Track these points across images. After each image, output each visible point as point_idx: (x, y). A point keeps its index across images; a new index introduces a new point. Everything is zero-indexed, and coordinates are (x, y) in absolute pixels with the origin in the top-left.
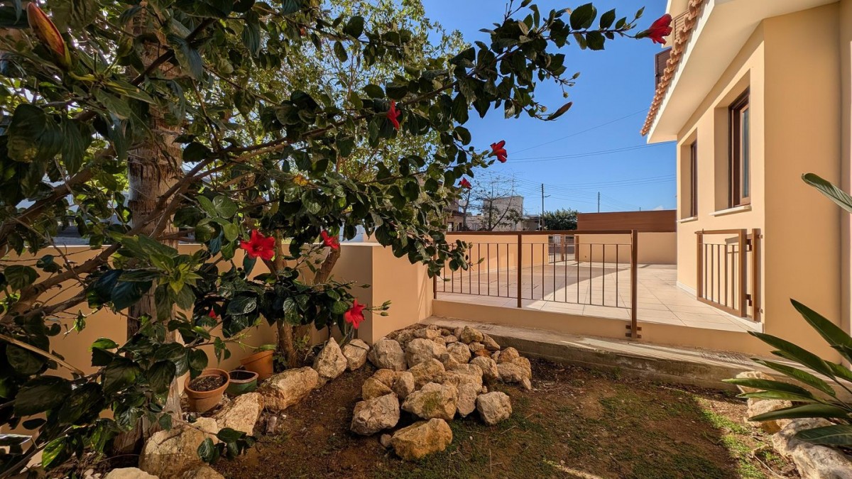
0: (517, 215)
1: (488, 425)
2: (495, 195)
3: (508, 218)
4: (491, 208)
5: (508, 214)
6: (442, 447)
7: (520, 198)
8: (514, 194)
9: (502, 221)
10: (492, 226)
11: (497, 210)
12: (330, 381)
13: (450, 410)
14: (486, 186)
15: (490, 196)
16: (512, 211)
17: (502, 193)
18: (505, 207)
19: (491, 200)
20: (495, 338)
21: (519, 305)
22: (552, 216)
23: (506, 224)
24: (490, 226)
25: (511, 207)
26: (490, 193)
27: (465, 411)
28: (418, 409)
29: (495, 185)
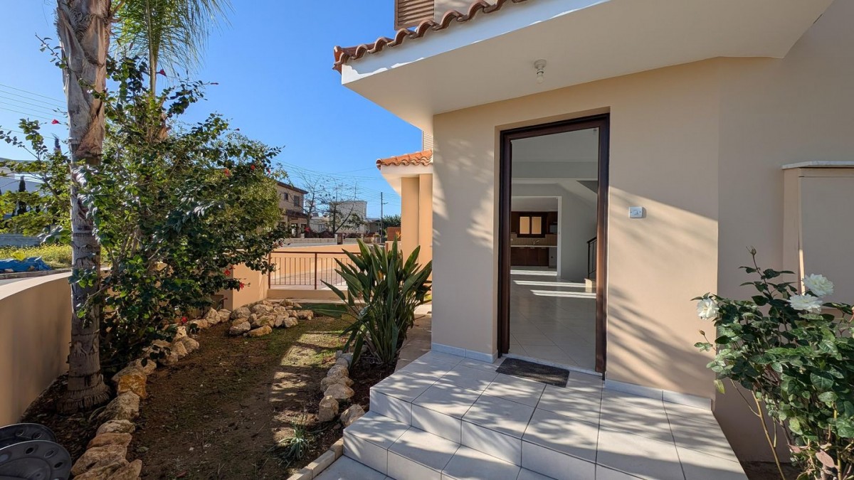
0: (358, 219)
1: (287, 328)
2: (339, 200)
3: (350, 222)
4: (335, 212)
5: (351, 218)
6: (268, 333)
7: (363, 203)
8: (356, 200)
9: (345, 224)
10: (336, 228)
11: (340, 214)
12: (213, 325)
13: (272, 323)
14: (331, 191)
15: (334, 200)
16: (355, 215)
17: (345, 199)
18: (348, 211)
19: (336, 204)
20: (299, 303)
21: (316, 288)
22: (391, 218)
23: (348, 227)
24: (334, 228)
25: (354, 212)
26: (334, 198)
27: (278, 325)
28: (258, 323)
29: (339, 191)
